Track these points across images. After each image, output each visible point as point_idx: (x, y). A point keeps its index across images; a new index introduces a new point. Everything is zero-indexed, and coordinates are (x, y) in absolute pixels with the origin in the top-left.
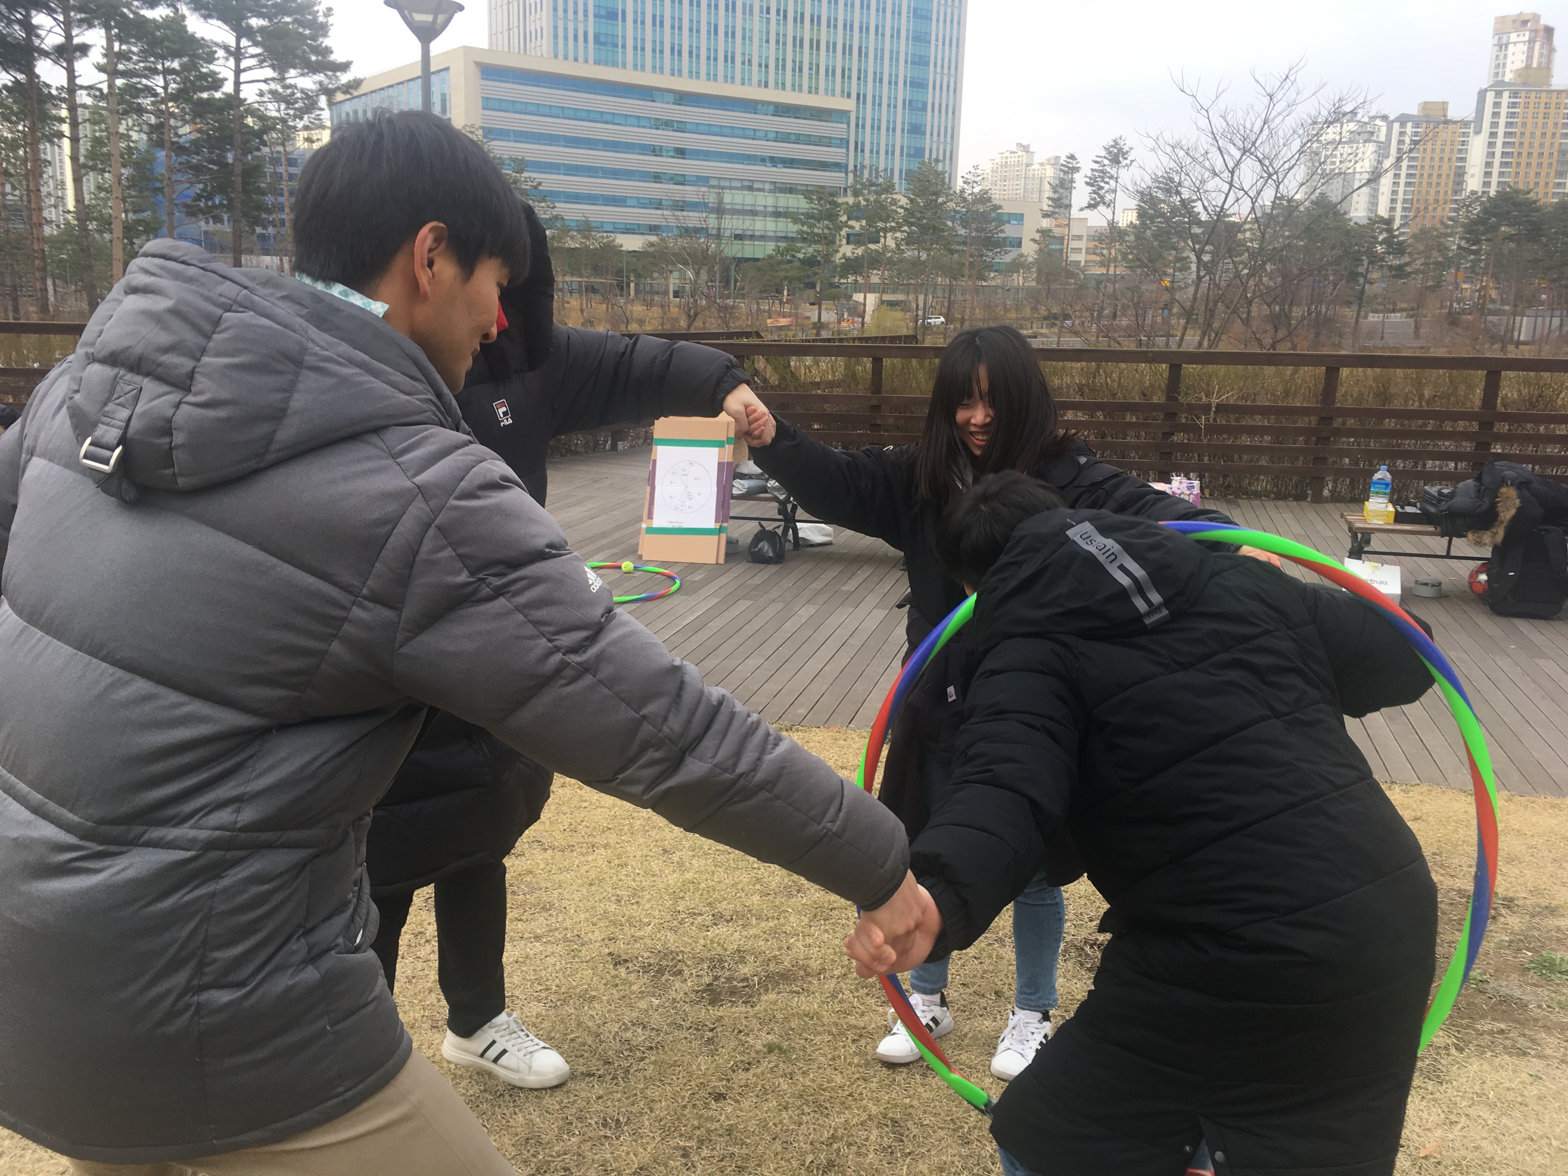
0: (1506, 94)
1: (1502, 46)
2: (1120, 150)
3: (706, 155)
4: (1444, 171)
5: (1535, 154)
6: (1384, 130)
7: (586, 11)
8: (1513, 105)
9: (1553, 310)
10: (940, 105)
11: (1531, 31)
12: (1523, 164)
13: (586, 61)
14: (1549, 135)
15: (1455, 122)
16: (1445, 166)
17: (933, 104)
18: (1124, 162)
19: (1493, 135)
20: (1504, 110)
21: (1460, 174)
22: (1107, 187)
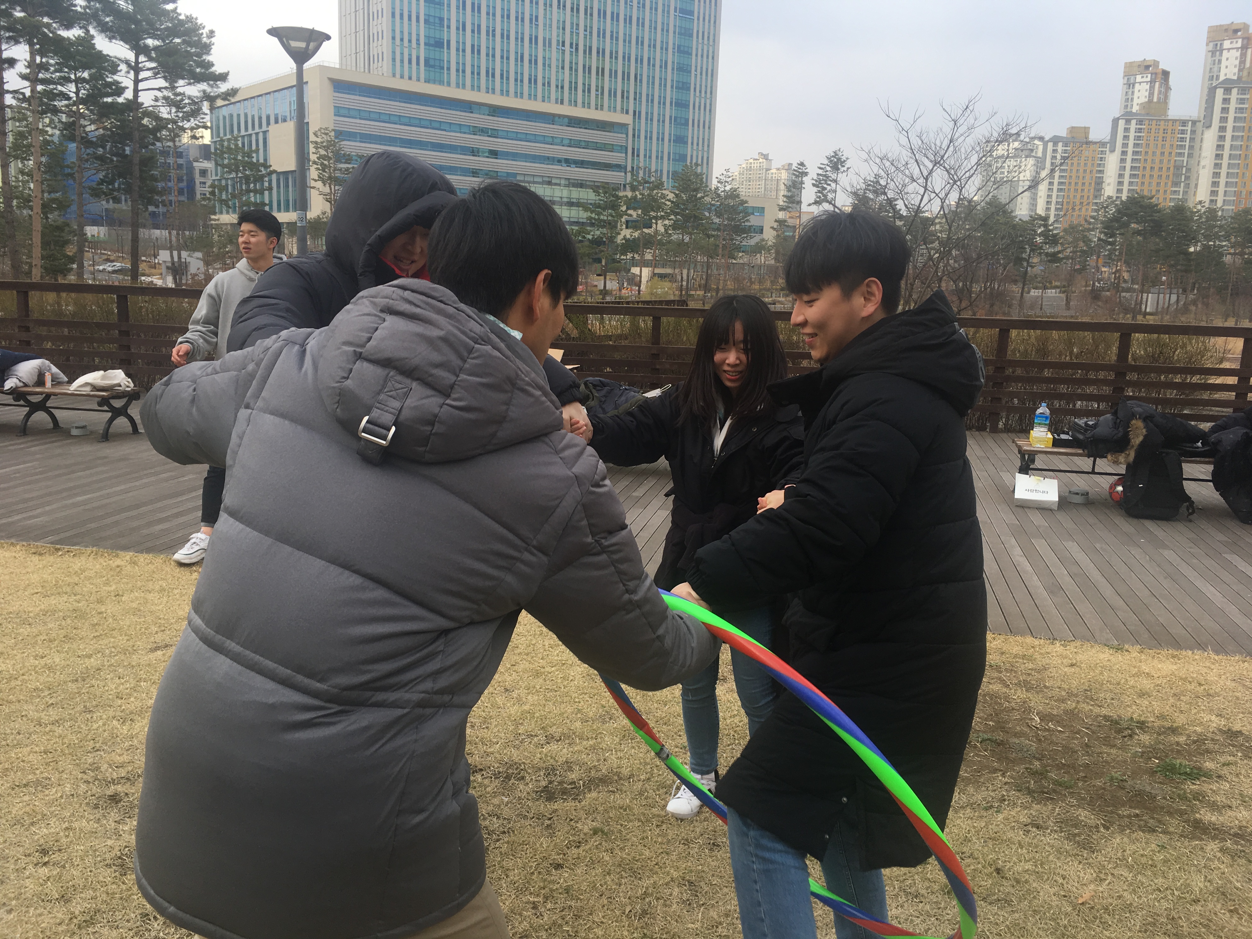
0: (1134, 122)
1: (1130, 85)
2: (839, 159)
3: (514, 156)
4: (1087, 180)
5: (1156, 168)
6: (1041, 148)
7: (418, 40)
8: (1139, 130)
9: (1171, 288)
10: (699, 121)
11: (1152, 74)
12: (1147, 176)
13: (418, 80)
14: (1166, 154)
15: (1096, 143)
16: (1088, 176)
17: (693, 120)
18: (842, 169)
19: (1124, 153)
20: (1132, 134)
21: (1099, 183)
22: (829, 188)
